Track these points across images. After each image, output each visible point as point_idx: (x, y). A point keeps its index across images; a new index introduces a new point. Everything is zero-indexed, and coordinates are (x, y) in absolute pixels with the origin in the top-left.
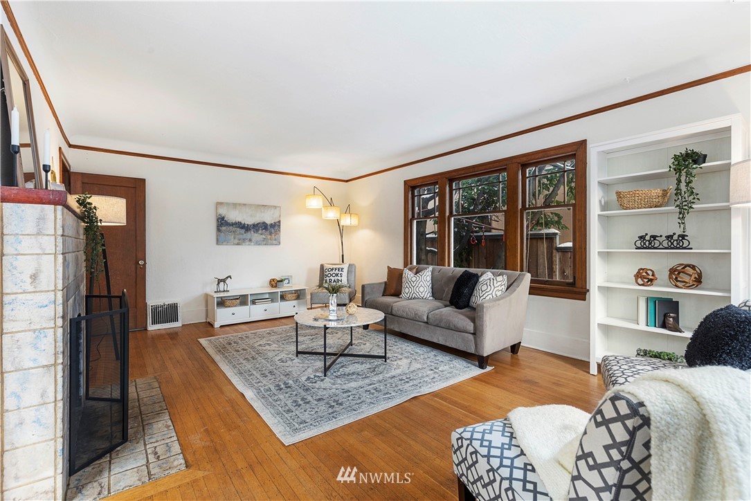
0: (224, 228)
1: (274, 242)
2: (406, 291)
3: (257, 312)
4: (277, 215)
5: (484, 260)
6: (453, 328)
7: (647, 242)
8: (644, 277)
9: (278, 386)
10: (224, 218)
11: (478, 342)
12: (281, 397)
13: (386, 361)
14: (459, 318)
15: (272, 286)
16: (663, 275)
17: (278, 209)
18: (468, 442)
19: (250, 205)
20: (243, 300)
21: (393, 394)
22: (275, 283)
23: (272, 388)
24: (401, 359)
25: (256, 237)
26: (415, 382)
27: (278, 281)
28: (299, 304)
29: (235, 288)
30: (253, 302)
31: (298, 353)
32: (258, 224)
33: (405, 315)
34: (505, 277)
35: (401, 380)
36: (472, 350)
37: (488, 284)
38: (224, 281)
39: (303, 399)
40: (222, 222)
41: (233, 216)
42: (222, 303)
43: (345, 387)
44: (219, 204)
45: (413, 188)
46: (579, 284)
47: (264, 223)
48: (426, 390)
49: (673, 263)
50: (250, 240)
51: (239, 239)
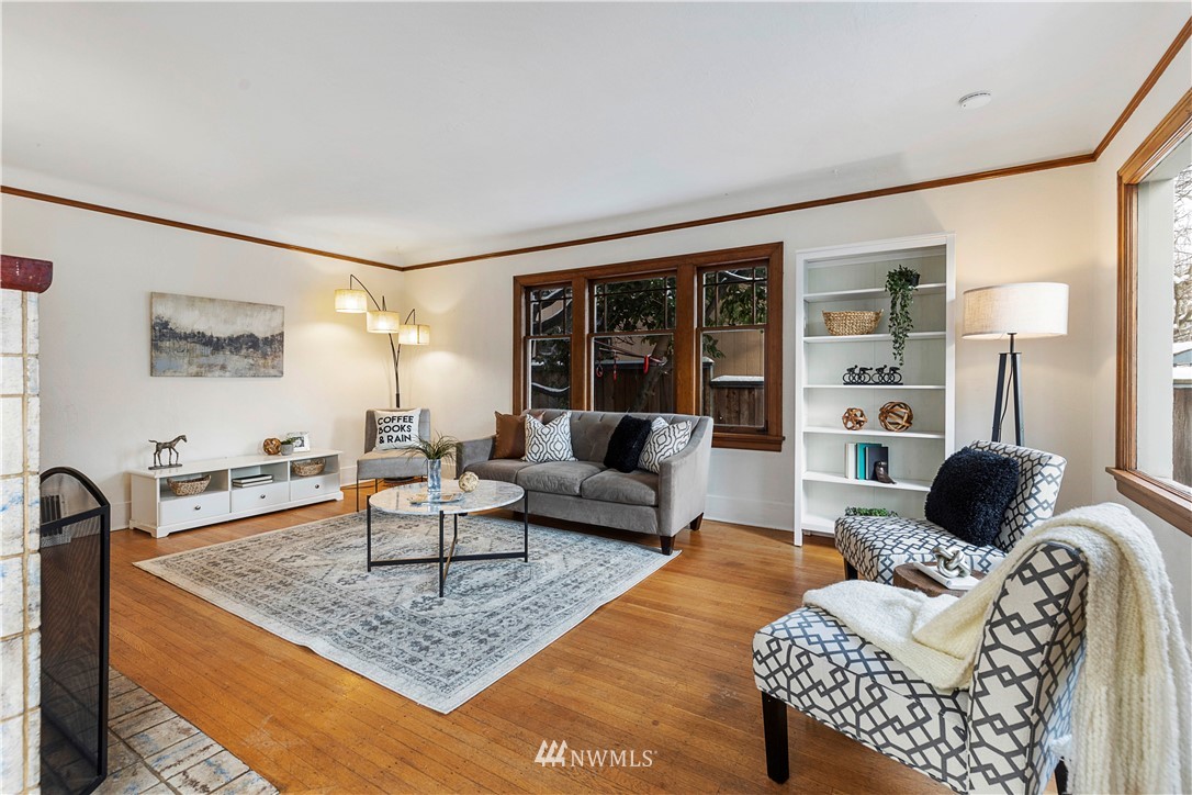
0: (167, 344)
1: (272, 372)
2: (533, 451)
3: (247, 501)
4: (276, 322)
5: (612, 401)
6: (624, 500)
7: (857, 376)
8: (853, 419)
9: (367, 623)
10: (167, 323)
11: (663, 517)
12: (385, 640)
13: (526, 561)
14: (630, 484)
15: (269, 453)
16: (873, 415)
17: (279, 310)
18: (789, 642)
19: (224, 302)
20: (214, 481)
21: (567, 607)
22: (273, 447)
23: (359, 628)
24: (547, 555)
25: (235, 361)
26: (588, 586)
27: (283, 443)
28: (326, 483)
29: (193, 459)
30: (236, 484)
31: (371, 564)
32: (238, 338)
33: (541, 486)
34: (689, 424)
35: (566, 585)
36: (654, 530)
37: (667, 434)
38: (170, 446)
39: (427, 638)
40: (161, 333)
41: (188, 321)
42: (170, 489)
43: (485, 607)
44: (154, 297)
45: (528, 289)
46: (773, 431)
47: (252, 335)
48: (609, 595)
49: (883, 401)
50: (223, 367)
51: (201, 366)
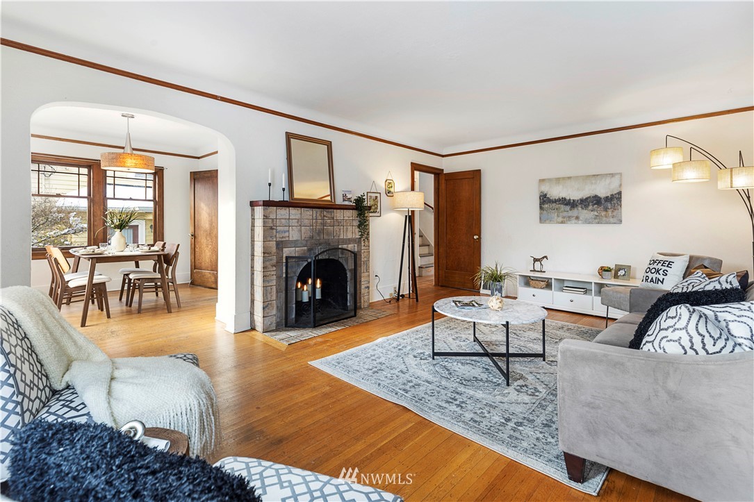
0: (546, 206)
1: (611, 220)
4: (615, 185)
10: (546, 195)
15: (599, 275)
17: (617, 176)
19: (577, 178)
25: (585, 213)
32: (587, 199)
38: (540, 260)
40: (544, 200)
41: (556, 192)
44: (542, 181)
47: (596, 196)
50: (577, 218)
51: (564, 217)
